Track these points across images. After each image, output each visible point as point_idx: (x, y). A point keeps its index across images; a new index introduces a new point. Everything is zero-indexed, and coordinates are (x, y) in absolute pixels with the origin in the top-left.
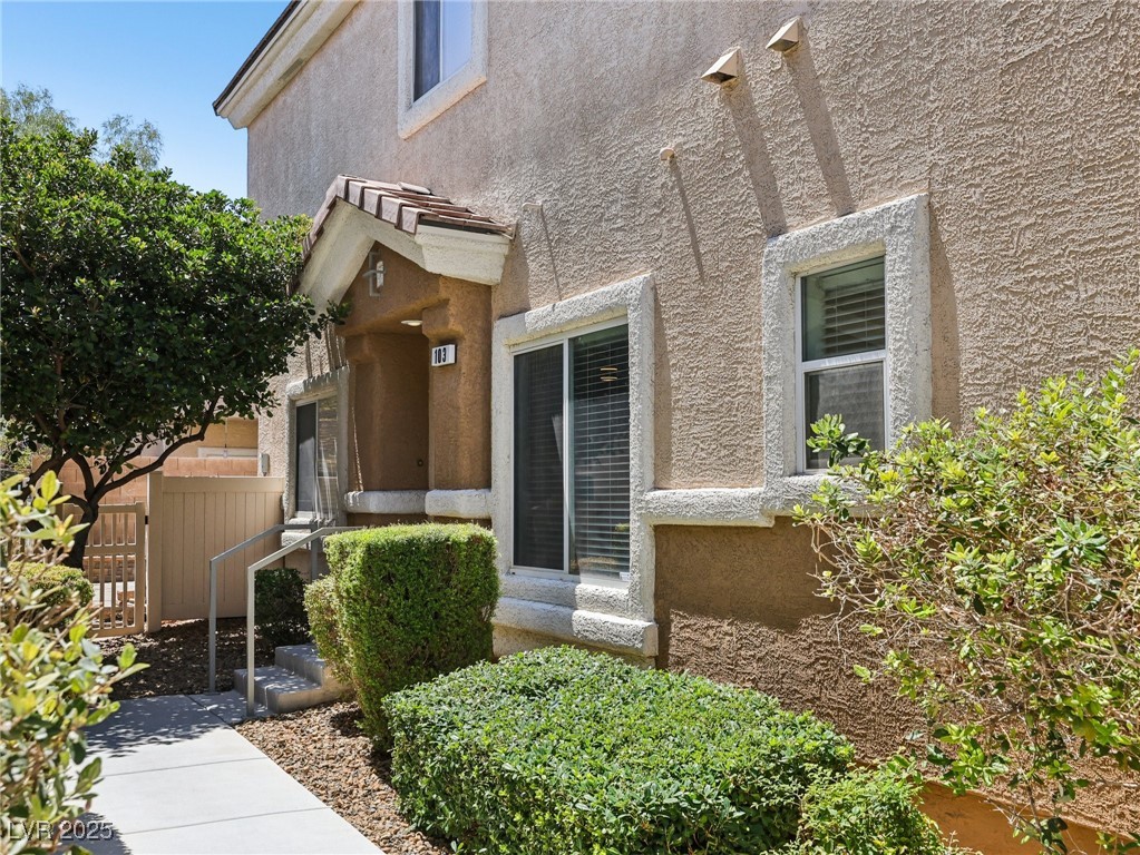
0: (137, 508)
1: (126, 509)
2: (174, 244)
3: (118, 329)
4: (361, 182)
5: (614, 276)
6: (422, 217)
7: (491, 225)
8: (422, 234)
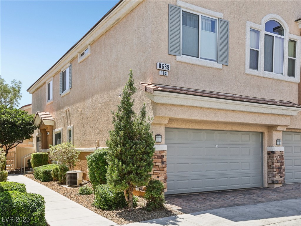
0: (14, 152)
1: (12, 152)
2: (17, 120)
3: (10, 130)
4: (39, 113)
5: (61, 127)
6: (43, 119)
7: (52, 119)
8: (44, 121)
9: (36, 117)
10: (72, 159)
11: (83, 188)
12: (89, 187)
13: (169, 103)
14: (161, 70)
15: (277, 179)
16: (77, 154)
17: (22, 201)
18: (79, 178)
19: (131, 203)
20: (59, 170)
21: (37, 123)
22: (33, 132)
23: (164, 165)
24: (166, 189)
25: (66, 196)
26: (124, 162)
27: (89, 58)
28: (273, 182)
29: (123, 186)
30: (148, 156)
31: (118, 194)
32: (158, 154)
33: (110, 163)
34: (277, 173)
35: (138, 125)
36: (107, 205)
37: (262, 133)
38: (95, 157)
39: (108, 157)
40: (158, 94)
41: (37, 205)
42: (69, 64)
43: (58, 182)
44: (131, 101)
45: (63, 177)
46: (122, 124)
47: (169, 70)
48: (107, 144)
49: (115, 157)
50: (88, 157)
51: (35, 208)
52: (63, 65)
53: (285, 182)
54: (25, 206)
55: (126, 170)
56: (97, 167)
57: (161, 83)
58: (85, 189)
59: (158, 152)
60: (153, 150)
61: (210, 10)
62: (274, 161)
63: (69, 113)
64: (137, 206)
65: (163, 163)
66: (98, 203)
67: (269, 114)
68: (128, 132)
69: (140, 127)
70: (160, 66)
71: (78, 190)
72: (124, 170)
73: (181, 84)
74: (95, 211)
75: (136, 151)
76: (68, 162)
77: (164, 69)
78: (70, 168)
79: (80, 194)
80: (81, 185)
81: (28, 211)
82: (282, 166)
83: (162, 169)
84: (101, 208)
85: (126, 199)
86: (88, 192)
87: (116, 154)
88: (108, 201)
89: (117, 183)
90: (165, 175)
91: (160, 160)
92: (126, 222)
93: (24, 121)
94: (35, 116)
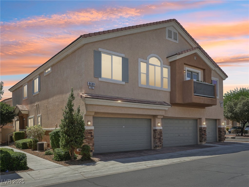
4: (18, 106)
5: (33, 115)
6: (21, 110)
7: (27, 110)
8: (21, 111)
9: (16, 109)
10: (41, 135)
11: (47, 151)
12: (51, 151)
13: (94, 104)
14: (90, 86)
15: (158, 145)
16: (44, 132)
17: (15, 155)
18: (45, 146)
19: (73, 157)
20: (33, 142)
21: (17, 112)
22: (14, 118)
23: (92, 137)
24: (94, 150)
25: (37, 156)
26: (68, 136)
27: (51, 74)
28: (156, 147)
29: (68, 148)
30: (81, 132)
31: (66, 153)
32: (89, 132)
33: (61, 136)
34: (158, 141)
35: (76, 116)
36: (60, 158)
37: (150, 119)
38: (54, 133)
39: (60, 133)
40: (87, 100)
41: (23, 157)
42: (38, 76)
43: (31, 149)
44: (72, 104)
45: (35, 146)
46: (67, 116)
47: (95, 86)
48: (60, 126)
49: (64, 133)
50: (50, 133)
51: (22, 159)
52: (34, 76)
53: (163, 146)
54: (17, 157)
55: (69, 140)
56: (55, 139)
57: (90, 93)
58: (49, 152)
59: (89, 130)
60: (84, 129)
61: (117, 53)
62: (157, 135)
63: (39, 107)
64: (77, 159)
65: (92, 136)
66: (55, 158)
67: (152, 109)
68: (71, 120)
69: (77, 117)
70: (89, 84)
71: (44, 153)
72: (68, 139)
73: (101, 93)
74: (54, 162)
75: (75, 130)
76: (38, 137)
77: (92, 85)
78: (39, 140)
79: (46, 154)
80: (46, 150)
81: (18, 160)
82: (161, 137)
83: (91, 139)
84: (57, 160)
85: (70, 155)
86: (50, 153)
87: (65, 131)
88: (60, 156)
89: (65, 146)
90: (93, 142)
91: (90, 135)
92: (69, 165)
93: (7, 111)
94: (15, 107)
